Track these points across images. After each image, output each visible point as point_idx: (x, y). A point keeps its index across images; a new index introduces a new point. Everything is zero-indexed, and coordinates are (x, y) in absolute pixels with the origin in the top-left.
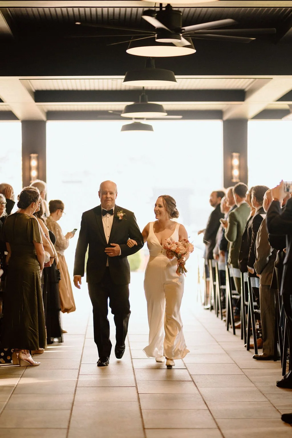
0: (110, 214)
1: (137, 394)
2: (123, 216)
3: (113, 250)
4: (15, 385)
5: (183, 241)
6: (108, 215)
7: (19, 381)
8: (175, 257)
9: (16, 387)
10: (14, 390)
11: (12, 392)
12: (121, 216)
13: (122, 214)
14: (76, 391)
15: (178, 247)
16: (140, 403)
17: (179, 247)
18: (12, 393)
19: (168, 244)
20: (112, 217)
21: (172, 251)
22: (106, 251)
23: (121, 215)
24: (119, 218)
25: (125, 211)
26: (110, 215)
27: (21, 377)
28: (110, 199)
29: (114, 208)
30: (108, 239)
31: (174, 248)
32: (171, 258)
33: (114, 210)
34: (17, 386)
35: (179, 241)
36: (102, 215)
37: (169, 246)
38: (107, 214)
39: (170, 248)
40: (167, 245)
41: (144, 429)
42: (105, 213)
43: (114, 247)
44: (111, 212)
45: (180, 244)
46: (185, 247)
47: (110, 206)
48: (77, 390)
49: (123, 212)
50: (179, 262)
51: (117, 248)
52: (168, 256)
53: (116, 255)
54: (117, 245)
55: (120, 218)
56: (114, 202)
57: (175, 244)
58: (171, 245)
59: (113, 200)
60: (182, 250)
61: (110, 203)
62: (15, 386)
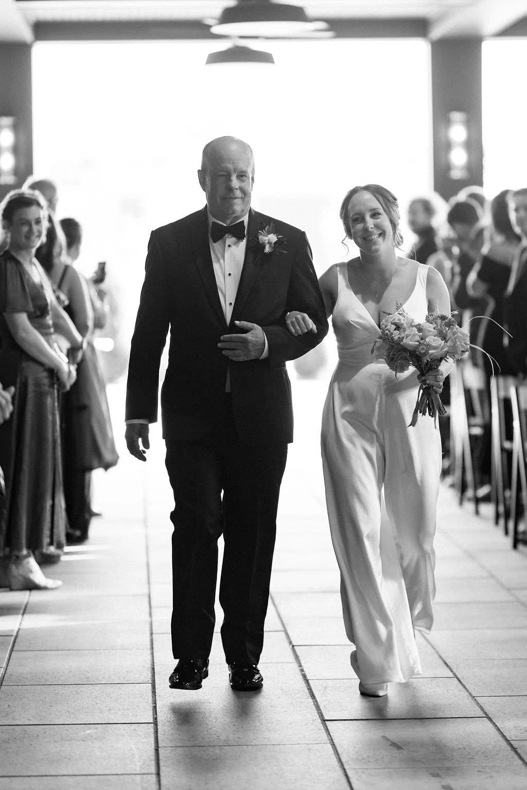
0: (234, 236)
1: (289, 648)
2: (275, 243)
3: (245, 342)
4: (12, 631)
5: (439, 321)
6: (230, 240)
7: (21, 623)
8: (412, 369)
9: (16, 637)
10: (14, 642)
11: (10, 648)
12: (270, 243)
13: (273, 238)
14: (154, 643)
15: (422, 339)
16: (300, 666)
17: (427, 340)
18: (12, 650)
19: (394, 327)
20: (243, 244)
21: (404, 349)
22: (222, 344)
23: (269, 238)
24: (264, 247)
25: (279, 227)
26: (234, 239)
27: (23, 614)
28: (238, 193)
29: (246, 219)
30: (228, 312)
31: (411, 341)
32: (402, 369)
33: (246, 224)
34: (17, 633)
35: (428, 320)
36: (211, 241)
37: (396, 335)
38: (227, 235)
39: (401, 339)
40: (392, 331)
41: (324, 721)
42: (219, 234)
43: (245, 331)
44: (237, 231)
45: (430, 331)
46: (444, 338)
47: (238, 214)
48: (154, 640)
49: (275, 232)
50: (424, 382)
51: (257, 334)
52: (391, 362)
53: (253, 355)
54: (255, 325)
55: (267, 249)
56: (249, 202)
57: (415, 329)
58: (405, 331)
59: (245, 194)
60: (435, 348)
61: (238, 206)
62: (15, 634)
